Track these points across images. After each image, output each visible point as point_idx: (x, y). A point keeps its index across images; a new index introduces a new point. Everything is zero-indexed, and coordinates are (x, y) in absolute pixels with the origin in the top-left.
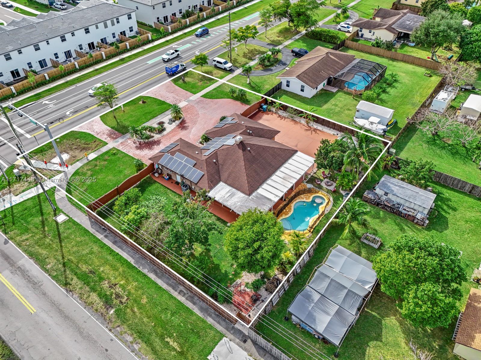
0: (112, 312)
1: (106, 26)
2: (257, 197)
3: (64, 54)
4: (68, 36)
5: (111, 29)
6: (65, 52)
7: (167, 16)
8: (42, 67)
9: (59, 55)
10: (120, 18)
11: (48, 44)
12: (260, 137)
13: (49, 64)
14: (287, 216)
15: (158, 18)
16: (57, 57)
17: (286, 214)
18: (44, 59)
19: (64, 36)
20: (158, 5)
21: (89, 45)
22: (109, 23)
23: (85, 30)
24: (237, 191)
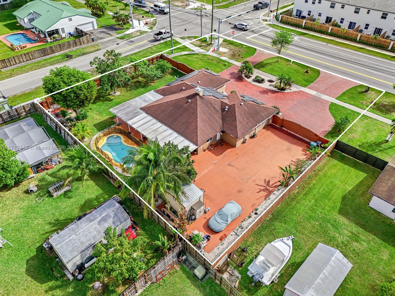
24: (149, 103)
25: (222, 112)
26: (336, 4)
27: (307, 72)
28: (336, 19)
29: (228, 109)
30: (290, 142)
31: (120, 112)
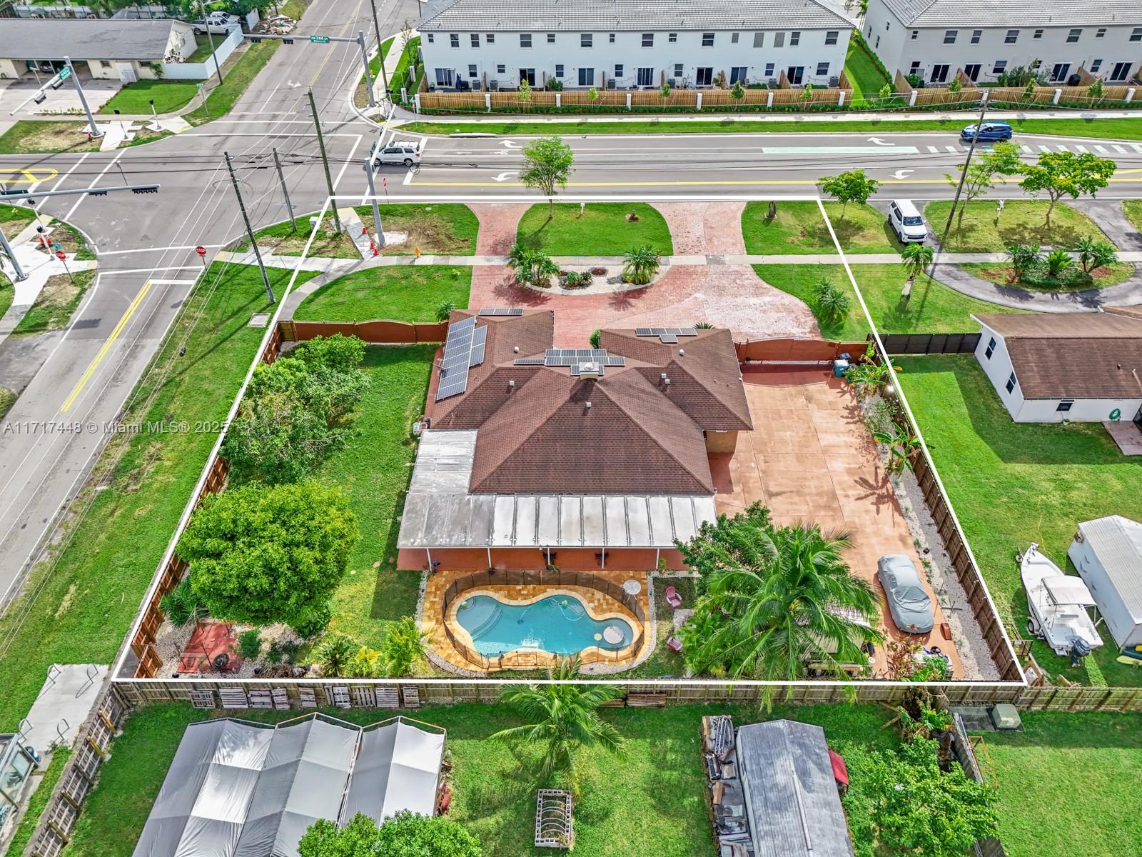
0: (102, 488)
1: (758, 43)
2: (478, 507)
3: (636, 72)
4: (660, 39)
5: (769, 52)
6: (640, 69)
7: (946, 68)
8: (582, 82)
9: (624, 70)
10: (803, 34)
11: (612, 40)
12: (681, 406)
13: (598, 82)
14: (505, 601)
15: (916, 64)
16: (619, 74)
17: (509, 596)
18: (592, 69)
19: (651, 36)
20: (936, 31)
21: (700, 71)
22: (769, 38)
23: (704, 37)
24: (470, 467)
25: (663, 391)
26: (534, 35)
27: (633, 219)
28: (544, 70)
29: (668, 377)
30: (794, 383)
31: (434, 533)
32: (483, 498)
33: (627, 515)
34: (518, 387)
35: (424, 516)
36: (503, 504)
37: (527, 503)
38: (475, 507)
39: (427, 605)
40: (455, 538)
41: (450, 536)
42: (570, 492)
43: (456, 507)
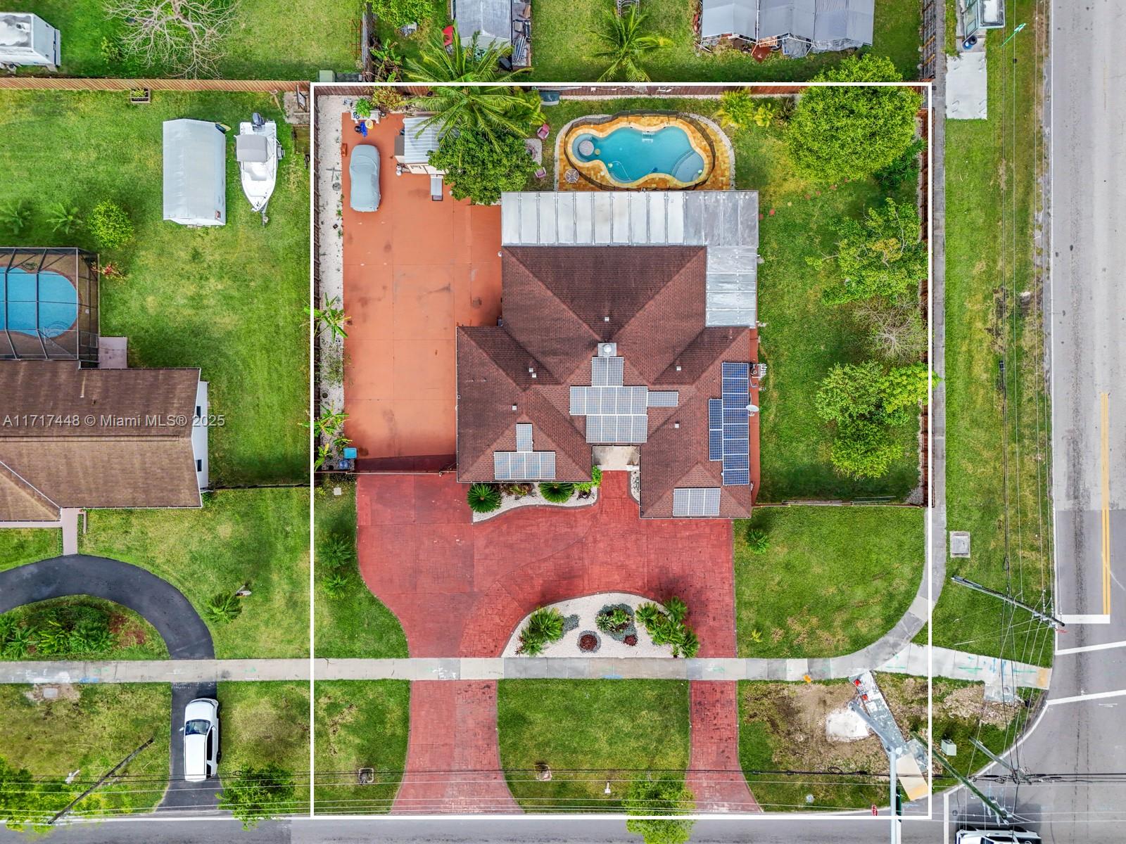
0: (1026, 294)
2: (697, 232)
24: (708, 279)
25: (534, 359)
31: (730, 205)
32: (694, 242)
33: (575, 224)
34: (673, 366)
35: (742, 223)
36: (677, 236)
37: (657, 239)
38: (700, 232)
39: (727, 173)
40: (713, 200)
41: (717, 201)
42: (621, 248)
43: (716, 232)
